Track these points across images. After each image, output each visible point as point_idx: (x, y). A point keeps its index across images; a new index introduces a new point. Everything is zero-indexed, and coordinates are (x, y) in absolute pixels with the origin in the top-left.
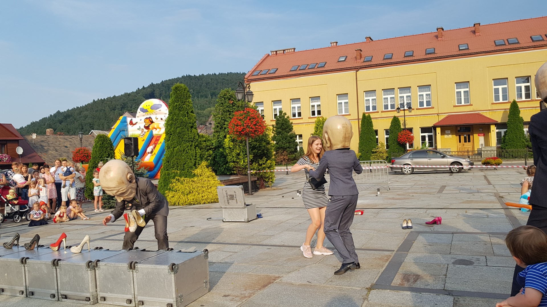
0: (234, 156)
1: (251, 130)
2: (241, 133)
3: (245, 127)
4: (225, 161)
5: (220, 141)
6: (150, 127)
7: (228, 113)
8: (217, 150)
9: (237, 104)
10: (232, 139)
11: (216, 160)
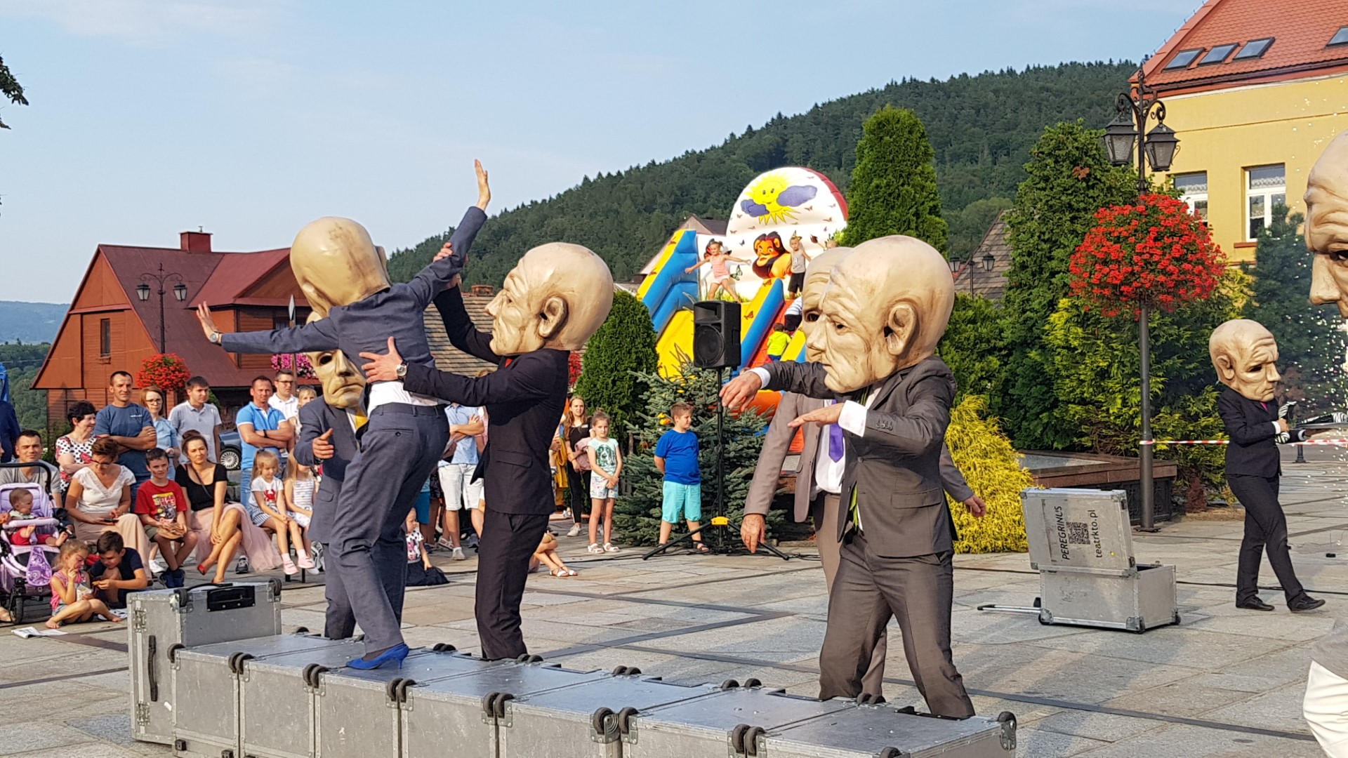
0: (1083, 381)
1: (1161, 278)
2: (1121, 292)
3: (1136, 268)
4: (1047, 396)
5: (1030, 323)
6: (774, 270)
7: (1068, 216)
8: (1016, 354)
9: (1104, 179)
10: (1078, 316)
11: (1011, 391)
